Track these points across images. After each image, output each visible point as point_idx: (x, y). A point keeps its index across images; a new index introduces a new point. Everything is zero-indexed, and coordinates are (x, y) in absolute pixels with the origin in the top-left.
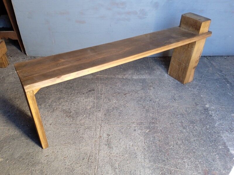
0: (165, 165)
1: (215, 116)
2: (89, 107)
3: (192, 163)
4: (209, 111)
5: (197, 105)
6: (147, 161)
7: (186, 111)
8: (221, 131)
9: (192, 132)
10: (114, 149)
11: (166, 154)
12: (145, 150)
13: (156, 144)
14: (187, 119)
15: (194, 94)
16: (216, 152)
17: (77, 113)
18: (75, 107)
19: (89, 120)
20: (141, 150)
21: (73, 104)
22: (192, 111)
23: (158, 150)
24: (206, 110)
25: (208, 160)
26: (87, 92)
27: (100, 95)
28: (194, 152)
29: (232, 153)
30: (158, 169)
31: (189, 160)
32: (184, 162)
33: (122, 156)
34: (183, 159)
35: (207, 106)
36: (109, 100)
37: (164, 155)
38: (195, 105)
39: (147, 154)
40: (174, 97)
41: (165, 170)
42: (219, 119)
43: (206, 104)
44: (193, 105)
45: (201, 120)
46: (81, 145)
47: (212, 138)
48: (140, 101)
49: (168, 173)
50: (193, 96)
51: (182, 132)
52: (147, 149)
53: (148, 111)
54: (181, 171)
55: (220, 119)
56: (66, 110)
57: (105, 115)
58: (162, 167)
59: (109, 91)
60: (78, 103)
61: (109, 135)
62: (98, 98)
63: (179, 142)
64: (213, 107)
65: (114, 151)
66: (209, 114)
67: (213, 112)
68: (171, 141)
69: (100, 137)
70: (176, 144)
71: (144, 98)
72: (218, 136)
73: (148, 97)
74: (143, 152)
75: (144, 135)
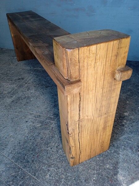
0: (26, 167)
1: (128, 126)
3: (57, 174)
6: (11, 156)
8: (123, 147)
11: (37, 155)
12: (19, 144)
13: (36, 141)
16: (97, 171)
23: (32, 148)
24: (122, 118)
25: (79, 177)
26: (16, 80)
27: (24, 84)
29: (118, 179)
30: (14, 168)
31: (56, 169)
32: (49, 170)
34: (50, 166)
35: (126, 114)
36: (29, 89)
37: (34, 156)
39: (17, 149)
41: (20, 172)
42: (130, 132)
43: (126, 112)
49: (20, 177)
52: (21, 144)
54: (36, 180)
57: (13, 101)
58: (20, 168)
64: (132, 117)
66: (121, 123)
67: (128, 122)
68: (53, 143)
72: (115, 152)
74: (15, 146)
75: (32, 128)
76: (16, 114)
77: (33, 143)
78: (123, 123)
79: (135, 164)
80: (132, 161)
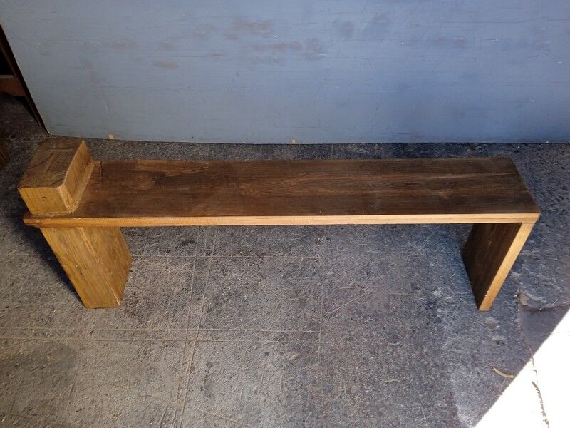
1: (448, 320)
2: (176, 290)
4: (438, 307)
5: (414, 288)
7: (387, 306)
8: (451, 364)
9: (387, 362)
10: (218, 398)
11: (322, 417)
12: (280, 405)
13: (306, 390)
14: (384, 328)
15: (415, 259)
16: (426, 416)
17: (149, 305)
18: (148, 287)
19: (174, 323)
20: (271, 405)
21: (143, 280)
22: (401, 306)
23: (308, 404)
24: (432, 304)
26: (177, 248)
27: (204, 256)
28: (381, 414)
29: (460, 420)
33: (231, 417)
35: (436, 294)
36: (223, 270)
37: (317, 418)
38: (410, 289)
39: (283, 415)
40: (368, 265)
42: (454, 331)
43: (436, 288)
44: (407, 291)
45: (414, 331)
46: (149, 386)
47: (427, 379)
48: (290, 274)
50: (413, 266)
51: (366, 362)
52: (284, 402)
53: (305, 304)
55: (456, 331)
56: (127, 296)
57: (209, 311)
59: (226, 244)
60: (155, 276)
61: (210, 365)
62: (200, 265)
63: (355, 388)
64: (449, 298)
65: (215, 405)
66: (435, 316)
67: (446, 312)
68: (338, 385)
69: (193, 368)
70: (348, 392)
71: (302, 266)
72: (442, 375)
73: (311, 265)
74: (274, 409)
75: (284, 366)
76: (236, 340)
77: (304, 396)
78: (438, 316)
79: (477, 389)
80: (471, 386)
